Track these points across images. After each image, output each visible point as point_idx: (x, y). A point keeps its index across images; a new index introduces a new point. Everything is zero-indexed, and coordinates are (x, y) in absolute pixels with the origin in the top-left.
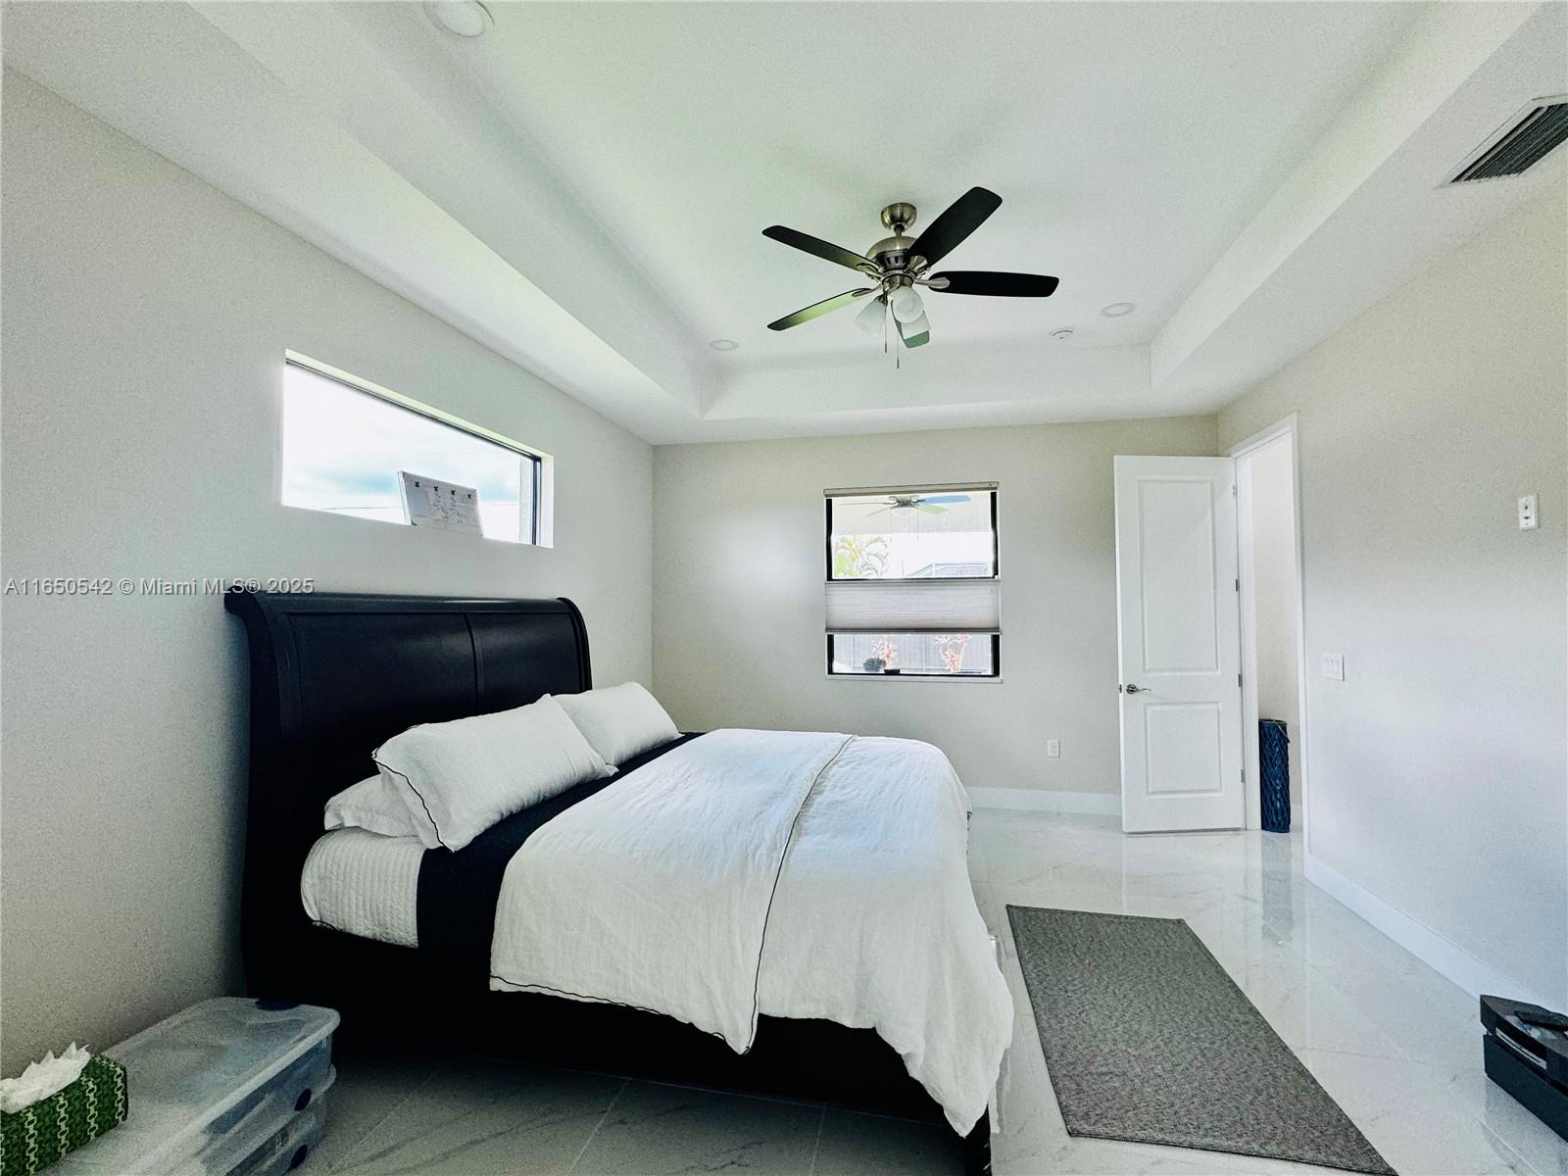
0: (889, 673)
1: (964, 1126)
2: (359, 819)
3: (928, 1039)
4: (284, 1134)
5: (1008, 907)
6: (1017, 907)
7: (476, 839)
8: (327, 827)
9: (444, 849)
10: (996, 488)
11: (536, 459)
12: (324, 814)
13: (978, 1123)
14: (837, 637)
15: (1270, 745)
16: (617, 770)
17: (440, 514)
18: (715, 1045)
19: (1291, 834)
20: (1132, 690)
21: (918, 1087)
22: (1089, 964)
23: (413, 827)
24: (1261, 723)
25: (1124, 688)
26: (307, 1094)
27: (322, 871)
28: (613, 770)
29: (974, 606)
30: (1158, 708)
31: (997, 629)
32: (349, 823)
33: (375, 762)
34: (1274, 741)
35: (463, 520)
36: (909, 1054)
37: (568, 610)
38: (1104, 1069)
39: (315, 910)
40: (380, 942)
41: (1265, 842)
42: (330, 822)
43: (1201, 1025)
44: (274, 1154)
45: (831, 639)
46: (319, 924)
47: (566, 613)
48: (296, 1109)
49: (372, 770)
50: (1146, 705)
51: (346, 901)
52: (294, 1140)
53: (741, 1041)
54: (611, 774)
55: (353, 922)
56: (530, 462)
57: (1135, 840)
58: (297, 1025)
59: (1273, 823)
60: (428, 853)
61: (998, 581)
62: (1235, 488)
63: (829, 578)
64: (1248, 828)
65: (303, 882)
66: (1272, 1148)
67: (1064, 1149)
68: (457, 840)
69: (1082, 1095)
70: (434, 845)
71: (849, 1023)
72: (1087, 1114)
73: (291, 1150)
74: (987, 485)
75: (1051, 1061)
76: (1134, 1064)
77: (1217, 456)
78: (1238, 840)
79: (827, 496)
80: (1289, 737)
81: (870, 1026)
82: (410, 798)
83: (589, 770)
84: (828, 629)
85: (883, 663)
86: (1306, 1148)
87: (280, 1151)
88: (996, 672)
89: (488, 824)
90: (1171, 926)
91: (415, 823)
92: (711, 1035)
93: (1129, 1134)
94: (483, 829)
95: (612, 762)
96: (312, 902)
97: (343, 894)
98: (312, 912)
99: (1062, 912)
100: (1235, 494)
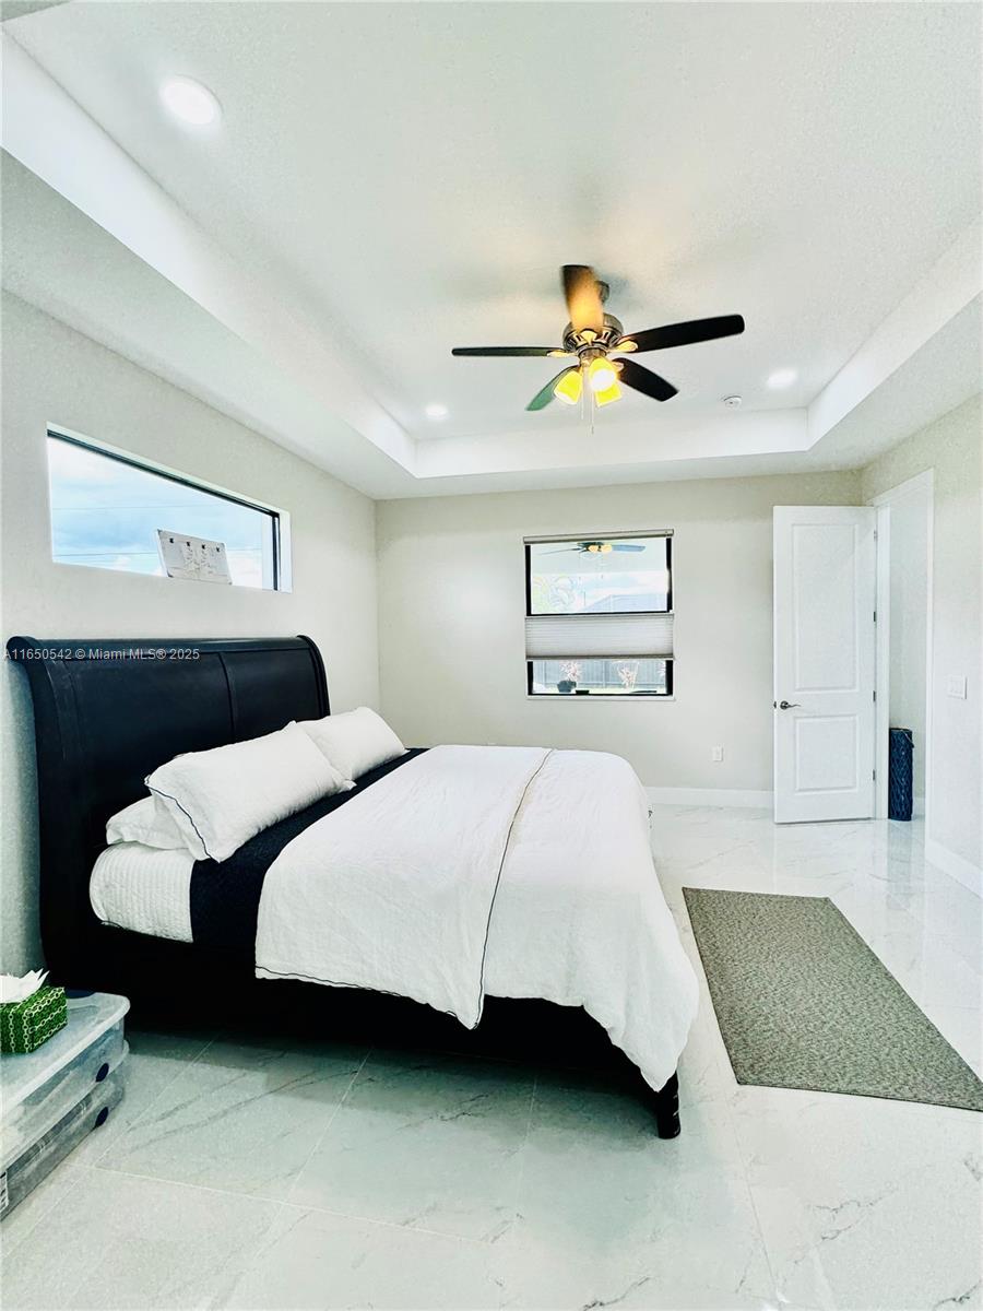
0: (579, 693)
1: (658, 1083)
2: (137, 835)
3: (628, 1015)
4: (87, 1100)
5: (684, 889)
6: (692, 890)
7: (238, 851)
8: (109, 842)
9: (211, 861)
10: (671, 535)
11: (274, 515)
12: (105, 831)
13: (669, 1081)
14: (536, 663)
15: (898, 749)
16: (355, 784)
17: (193, 566)
18: (449, 1021)
19: (912, 822)
20: (785, 706)
21: (619, 1052)
22: (752, 937)
23: (184, 842)
24: (890, 730)
25: (778, 705)
26: (105, 1068)
27: (107, 879)
28: (351, 785)
29: (650, 636)
30: (805, 721)
31: (671, 655)
32: (128, 838)
33: (148, 787)
34: (901, 747)
35: (214, 570)
36: (612, 1028)
37: (307, 646)
38: (765, 1027)
39: (103, 912)
40: (161, 938)
41: (890, 829)
42: (111, 838)
43: (845, 989)
44: (79, 1118)
45: (530, 666)
46: (107, 924)
47: (306, 649)
48: (97, 1081)
49: (145, 793)
50: (796, 718)
51: (130, 905)
52: (96, 1104)
53: (470, 1017)
54: (350, 788)
55: (136, 922)
56: (269, 518)
57: (785, 829)
58: (93, 1009)
59: (898, 813)
60: (197, 863)
61: (673, 615)
62: (875, 533)
63: (529, 613)
64: (878, 816)
65: (91, 889)
66: (906, 1091)
67: (737, 1094)
68: (221, 854)
69: (747, 1050)
70: (202, 857)
71: (560, 1002)
72: (752, 1066)
73: (94, 1112)
74: (663, 533)
75: (722, 1021)
76: (790, 1021)
77: (860, 505)
78: (869, 826)
79: (525, 543)
80: (914, 743)
81: (579, 1005)
82: (180, 818)
83: (332, 786)
84: (528, 657)
85: (574, 684)
86: (934, 1092)
87: (85, 1114)
88: (670, 692)
89: (247, 838)
90: (820, 904)
91: (185, 838)
92: (445, 1014)
93: (787, 1082)
94: (243, 842)
95: (350, 778)
96: (100, 905)
97: (127, 898)
98: (101, 914)
99: (729, 893)
100: (876, 538)
